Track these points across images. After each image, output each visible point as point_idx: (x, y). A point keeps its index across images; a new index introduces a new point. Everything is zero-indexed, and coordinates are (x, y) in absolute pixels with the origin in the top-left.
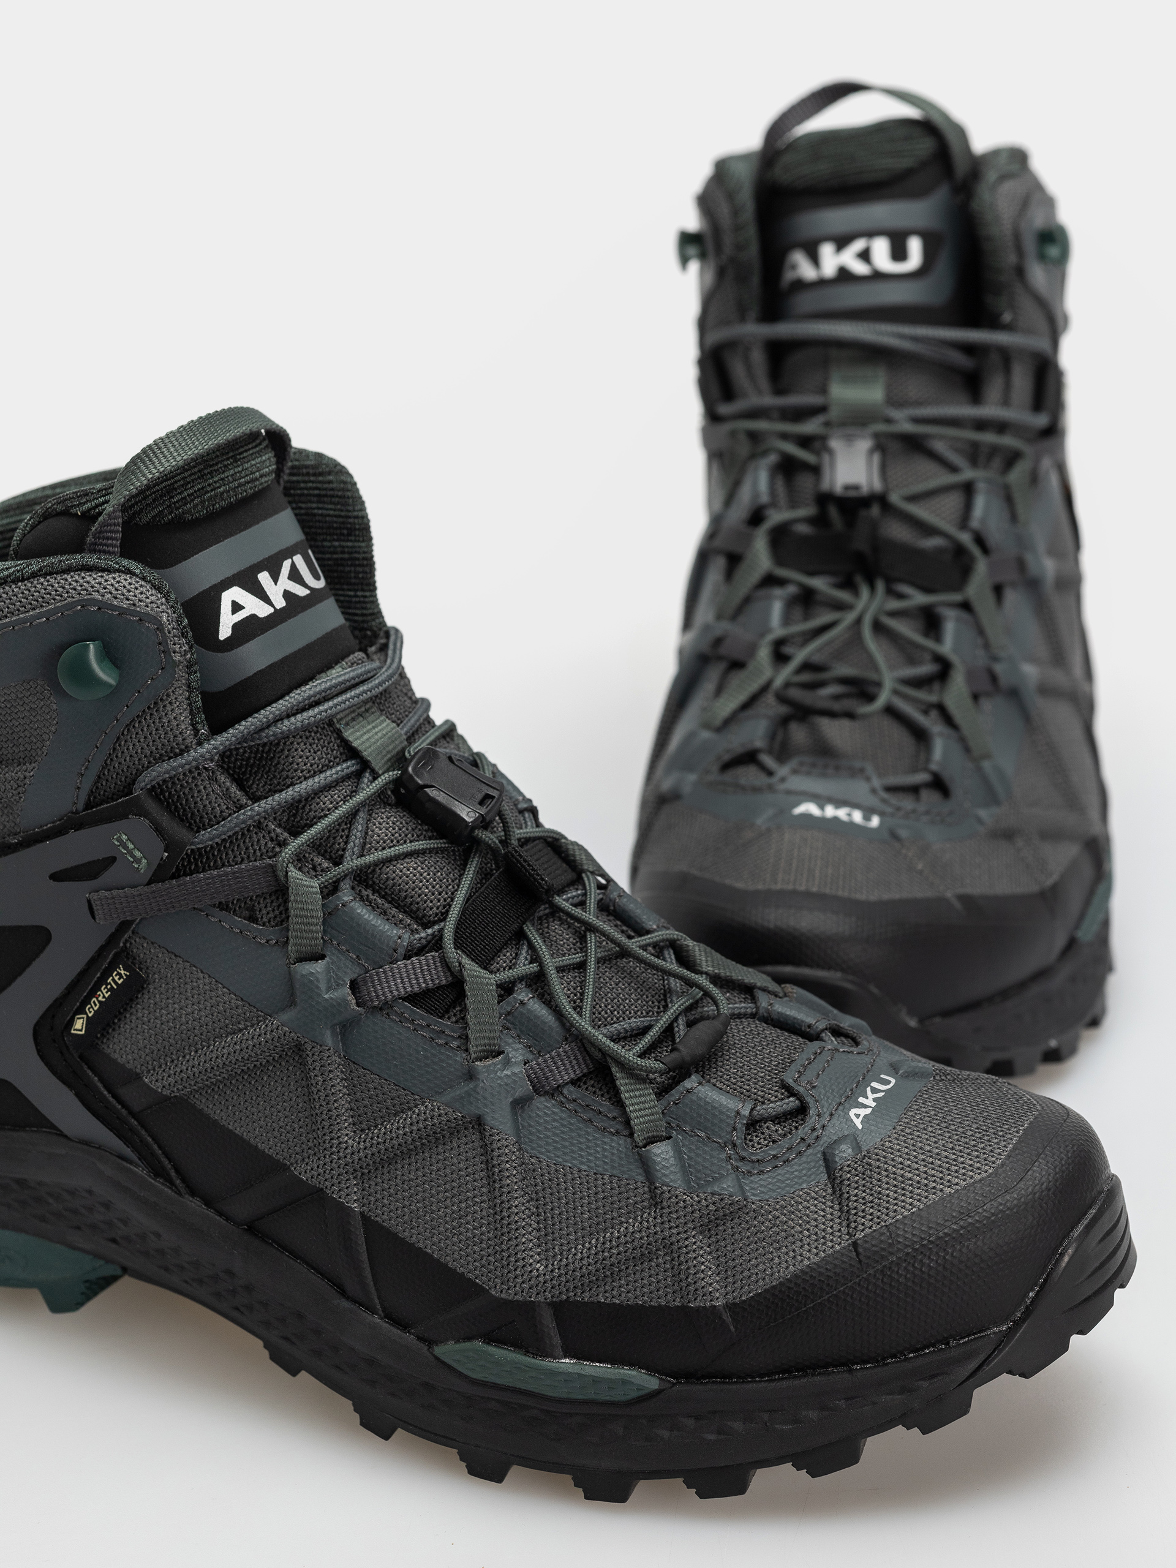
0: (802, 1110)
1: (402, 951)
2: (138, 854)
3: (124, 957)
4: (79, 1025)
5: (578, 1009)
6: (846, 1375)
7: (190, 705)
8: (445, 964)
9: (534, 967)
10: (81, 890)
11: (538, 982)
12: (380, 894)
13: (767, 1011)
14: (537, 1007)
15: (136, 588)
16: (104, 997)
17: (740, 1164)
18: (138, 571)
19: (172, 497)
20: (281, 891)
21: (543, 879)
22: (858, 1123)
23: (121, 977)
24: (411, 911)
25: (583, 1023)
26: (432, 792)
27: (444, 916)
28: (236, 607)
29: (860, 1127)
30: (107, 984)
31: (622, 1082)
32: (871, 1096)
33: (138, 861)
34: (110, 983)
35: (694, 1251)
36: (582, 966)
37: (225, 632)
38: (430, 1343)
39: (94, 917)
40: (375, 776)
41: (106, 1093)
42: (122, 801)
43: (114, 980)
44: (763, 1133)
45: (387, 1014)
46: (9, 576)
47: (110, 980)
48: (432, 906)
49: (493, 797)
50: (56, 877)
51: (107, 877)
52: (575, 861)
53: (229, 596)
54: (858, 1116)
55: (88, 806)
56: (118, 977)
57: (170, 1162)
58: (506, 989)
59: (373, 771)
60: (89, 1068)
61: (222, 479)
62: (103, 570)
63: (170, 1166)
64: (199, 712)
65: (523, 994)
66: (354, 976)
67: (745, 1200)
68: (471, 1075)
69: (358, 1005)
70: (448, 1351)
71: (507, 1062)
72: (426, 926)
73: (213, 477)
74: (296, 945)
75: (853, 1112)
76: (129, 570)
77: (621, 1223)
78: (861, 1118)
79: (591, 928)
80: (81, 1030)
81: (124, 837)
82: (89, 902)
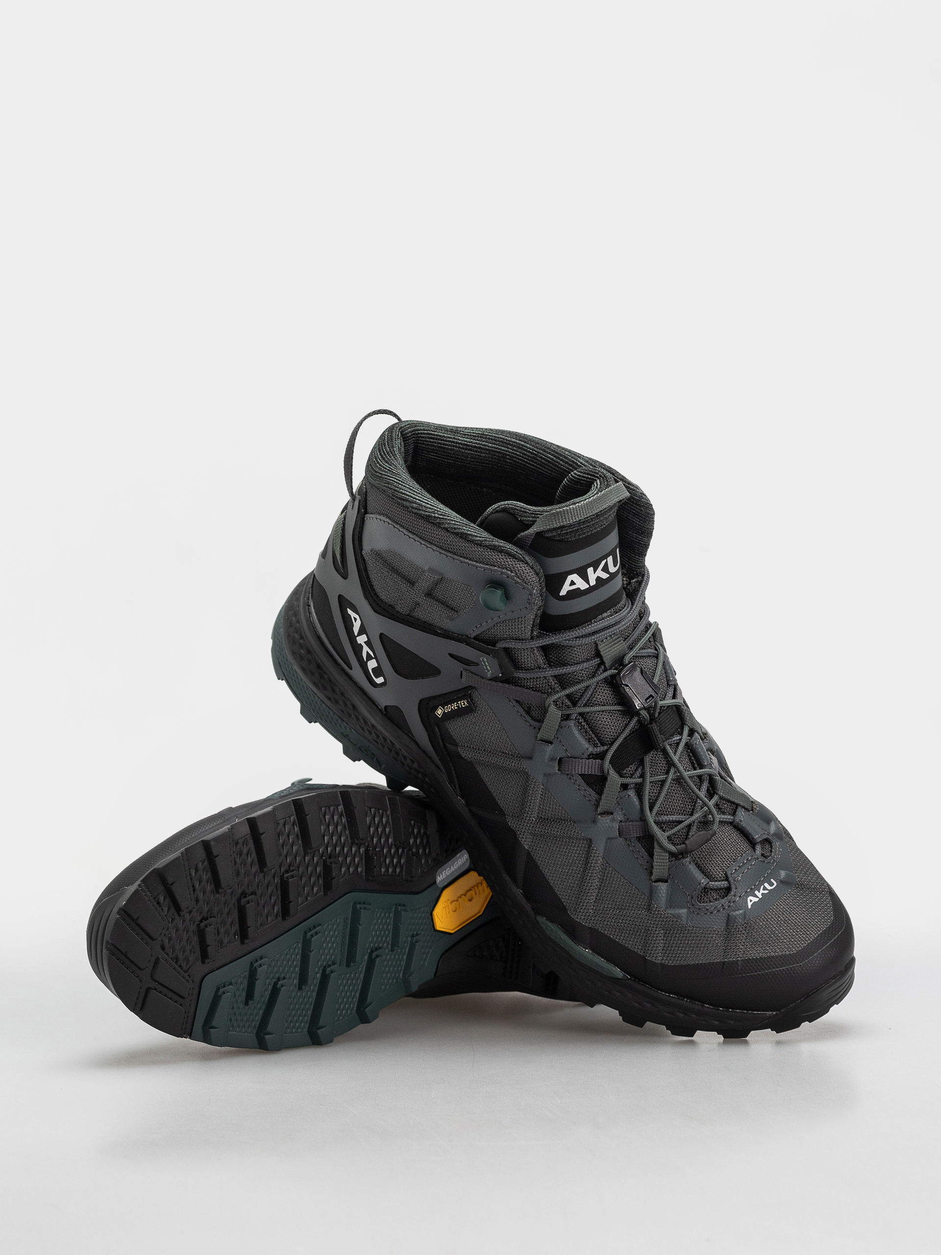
0: (728, 889)
1: (586, 756)
2: (489, 668)
3: (469, 697)
4: (439, 712)
5: (651, 810)
6: (700, 1007)
7: (533, 622)
8: (602, 767)
9: (640, 780)
10: (460, 667)
11: (639, 789)
12: (587, 723)
13: (738, 823)
14: (635, 800)
15: (527, 573)
16: (454, 708)
17: (691, 907)
18: (531, 564)
19: (562, 531)
20: (545, 710)
21: (659, 745)
22: (750, 904)
23: (464, 704)
24: (598, 735)
25: (651, 818)
26: (627, 689)
27: (612, 744)
28: (572, 583)
29: (750, 907)
30: (458, 703)
31: (657, 850)
32: (762, 891)
33: (488, 671)
34: (459, 704)
35: (659, 940)
36: (663, 782)
37: (563, 592)
38: (537, 913)
39: (461, 678)
40: (605, 670)
41: (441, 742)
42: (490, 648)
43: (461, 703)
44: (707, 895)
45: (570, 778)
46: (476, 541)
47: (459, 702)
48: (608, 738)
49: (653, 697)
50: (451, 655)
51: (472, 668)
52: (683, 718)
53: (570, 578)
54: (751, 901)
55: (475, 638)
56: (463, 703)
57: (458, 781)
58: (625, 787)
59: (605, 667)
60: (438, 728)
61: (588, 526)
62: (516, 559)
63: (457, 783)
64: (536, 626)
65: (632, 793)
66: (561, 756)
67: (687, 924)
68: (594, 821)
69: (559, 770)
70: (542, 920)
71: (613, 820)
72: (603, 744)
73: (584, 524)
74: (541, 735)
75: (750, 898)
76: (527, 562)
77: (632, 910)
78: (752, 902)
79: (674, 765)
80: (440, 715)
81: (485, 660)
82: (462, 671)
